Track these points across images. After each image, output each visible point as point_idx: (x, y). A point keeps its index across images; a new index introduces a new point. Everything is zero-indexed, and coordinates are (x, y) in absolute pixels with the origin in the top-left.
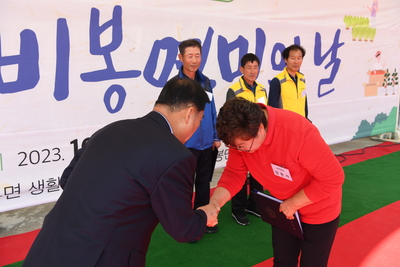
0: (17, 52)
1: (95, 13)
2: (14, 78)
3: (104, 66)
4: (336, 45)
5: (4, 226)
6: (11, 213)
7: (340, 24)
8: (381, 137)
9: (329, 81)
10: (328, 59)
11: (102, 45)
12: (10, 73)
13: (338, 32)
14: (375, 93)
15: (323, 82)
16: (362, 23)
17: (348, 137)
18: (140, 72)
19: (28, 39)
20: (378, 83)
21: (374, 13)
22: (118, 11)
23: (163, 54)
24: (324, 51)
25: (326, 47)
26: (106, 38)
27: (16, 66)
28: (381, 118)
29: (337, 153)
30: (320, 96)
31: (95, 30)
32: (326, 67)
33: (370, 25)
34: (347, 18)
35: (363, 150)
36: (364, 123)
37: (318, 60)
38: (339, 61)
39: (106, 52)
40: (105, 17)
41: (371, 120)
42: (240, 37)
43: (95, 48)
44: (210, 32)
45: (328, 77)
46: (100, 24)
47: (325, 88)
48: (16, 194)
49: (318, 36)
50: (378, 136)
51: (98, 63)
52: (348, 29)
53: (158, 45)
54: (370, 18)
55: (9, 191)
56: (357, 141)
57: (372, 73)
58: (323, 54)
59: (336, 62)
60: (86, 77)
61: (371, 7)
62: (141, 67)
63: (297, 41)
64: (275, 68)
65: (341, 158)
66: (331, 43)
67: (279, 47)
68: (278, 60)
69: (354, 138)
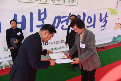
0: (21, 21)
1: (40, 11)
2: (20, 27)
3: (42, 24)
4: (106, 16)
7: (107, 11)
8: (119, 41)
9: (104, 26)
10: (104, 20)
11: (42, 18)
13: (107, 13)
14: (117, 29)
15: (102, 26)
16: (114, 10)
17: (110, 41)
19: (24, 18)
20: (118, 27)
21: (117, 7)
22: (45, 9)
23: (57, 20)
24: (102, 18)
26: (42, 17)
27: (21, 24)
28: (119, 36)
29: (106, 46)
30: (101, 30)
31: (40, 15)
32: (103, 22)
33: (116, 11)
34: (109, 9)
35: (114, 45)
36: (114, 37)
37: (101, 20)
38: (107, 21)
39: (42, 20)
40: (42, 11)
41: (116, 37)
42: (78, 15)
43: (40, 19)
44: (70, 14)
45: (103, 24)
46: (41, 13)
47: (103, 28)
49: (101, 14)
50: (118, 41)
51: (41, 23)
52: (109, 12)
53: (56, 18)
54: (116, 9)
56: (113, 42)
57: (117, 24)
59: (106, 21)
60: (38, 26)
61: (116, 6)
63: (95, 15)
64: (88, 23)
65: (108, 47)
66: (104, 16)
67: (89, 17)
68: (89, 21)
69: (111, 42)
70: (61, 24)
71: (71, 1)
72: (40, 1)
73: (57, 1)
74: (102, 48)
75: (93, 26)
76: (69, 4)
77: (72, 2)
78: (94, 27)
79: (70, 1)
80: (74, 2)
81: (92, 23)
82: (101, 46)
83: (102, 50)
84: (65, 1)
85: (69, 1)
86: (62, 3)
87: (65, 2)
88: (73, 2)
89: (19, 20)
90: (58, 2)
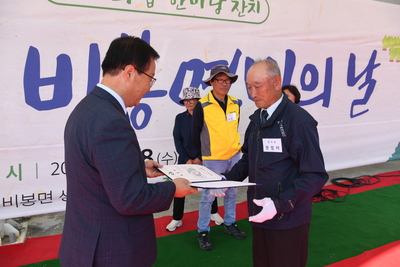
0: (52, 73)
2: (50, 97)
4: (371, 66)
5: (42, 226)
6: (52, 215)
7: (378, 45)
9: (363, 101)
10: (363, 80)
12: (46, 93)
13: (375, 53)
15: (356, 102)
17: (384, 158)
18: (166, 92)
19: (64, 62)
22: (147, 33)
23: (189, 75)
24: (358, 72)
25: (360, 68)
27: (51, 88)
29: (371, 174)
30: (352, 116)
32: (360, 88)
34: (387, 39)
37: (352, 80)
38: (374, 82)
42: (269, 58)
44: (238, 53)
45: (362, 97)
47: (358, 109)
48: (49, 200)
49: (352, 58)
52: (385, 50)
53: (184, 67)
55: (42, 197)
56: (395, 162)
58: (356, 75)
59: (371, 84)
62: (168, 87)
63: (329, 62)
64: (305, 88)
65: (375, 180)
66: (366, 64)
67: (310, 68)
68: (308, 81)
69: (390, 160)
70: (204, 88)
71: (244, 7)
72: (129, 1)
73: (192, 3)
74: (355, 183)
75: (321, 101)
76: (234, 16)
77: (246, 10)
78: (326, 104)
79: (240, 7)
80: (255, 8)
81: (320, 89)
82: (352, 176)
83: (354, 191)
84: (220, 4)
85: (235, 7)
86: (209, 11)
87: (219, 8)
88: (252, 9)
89: (48, 69)
90: (195, 9)
